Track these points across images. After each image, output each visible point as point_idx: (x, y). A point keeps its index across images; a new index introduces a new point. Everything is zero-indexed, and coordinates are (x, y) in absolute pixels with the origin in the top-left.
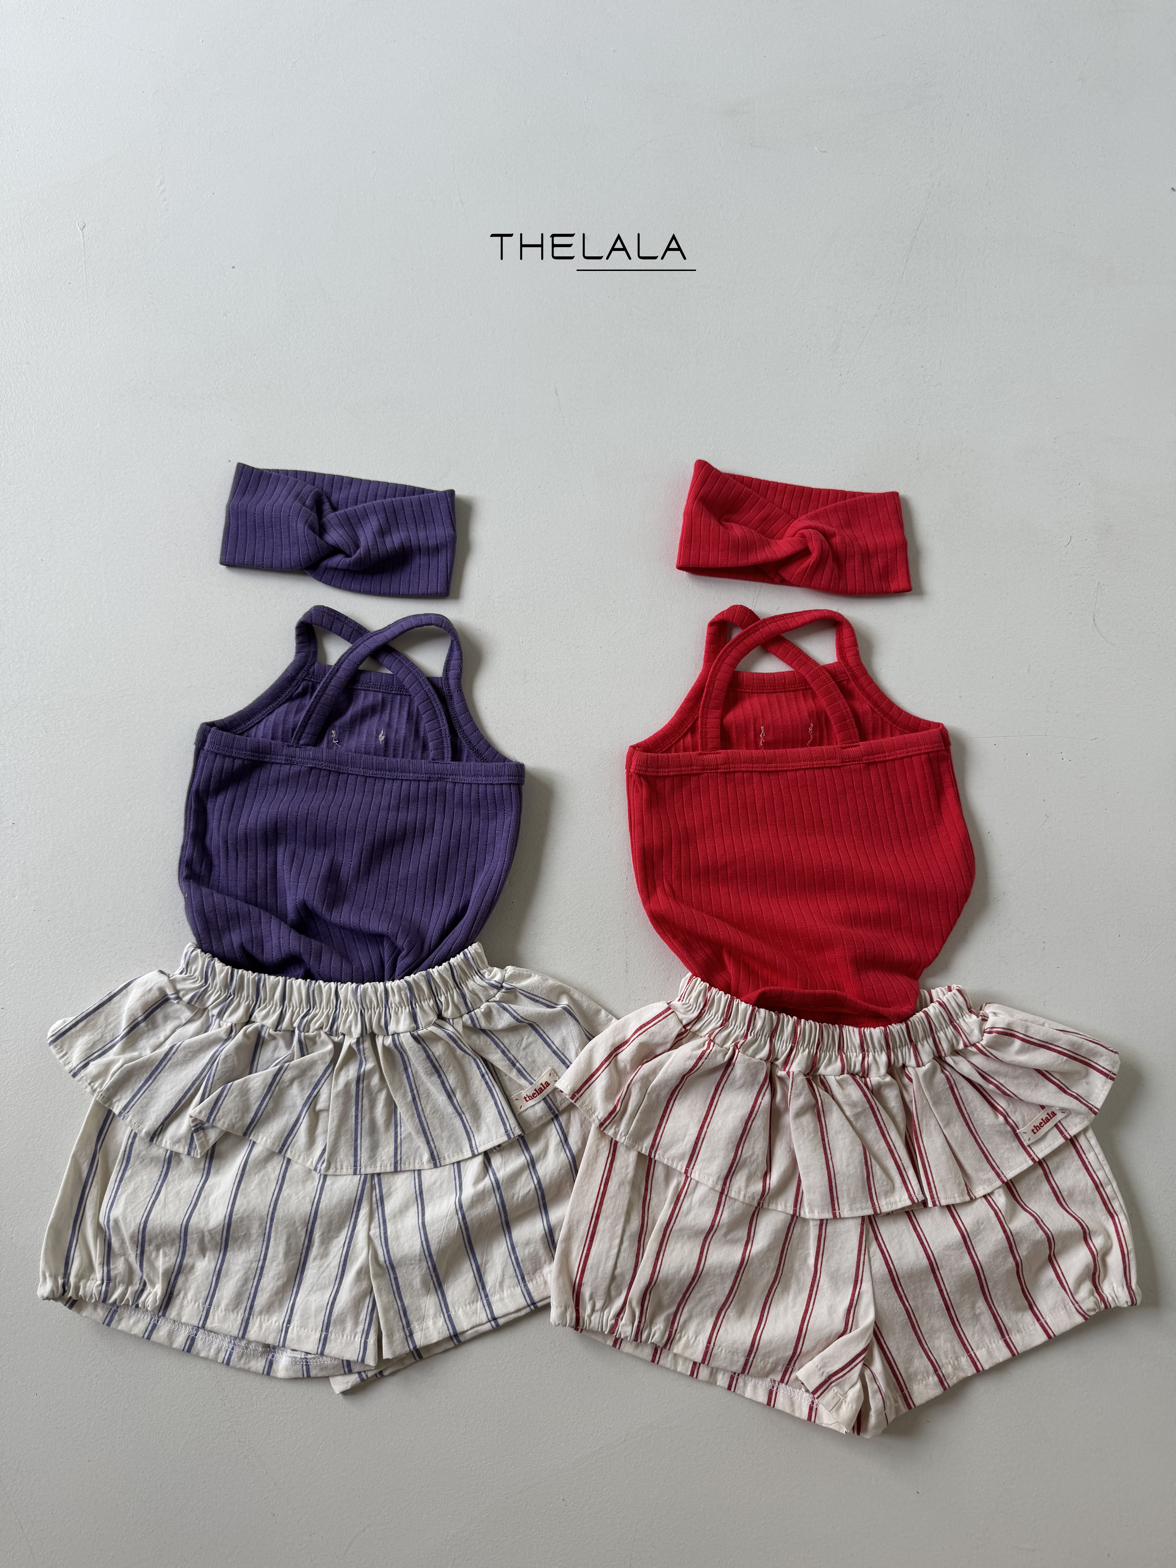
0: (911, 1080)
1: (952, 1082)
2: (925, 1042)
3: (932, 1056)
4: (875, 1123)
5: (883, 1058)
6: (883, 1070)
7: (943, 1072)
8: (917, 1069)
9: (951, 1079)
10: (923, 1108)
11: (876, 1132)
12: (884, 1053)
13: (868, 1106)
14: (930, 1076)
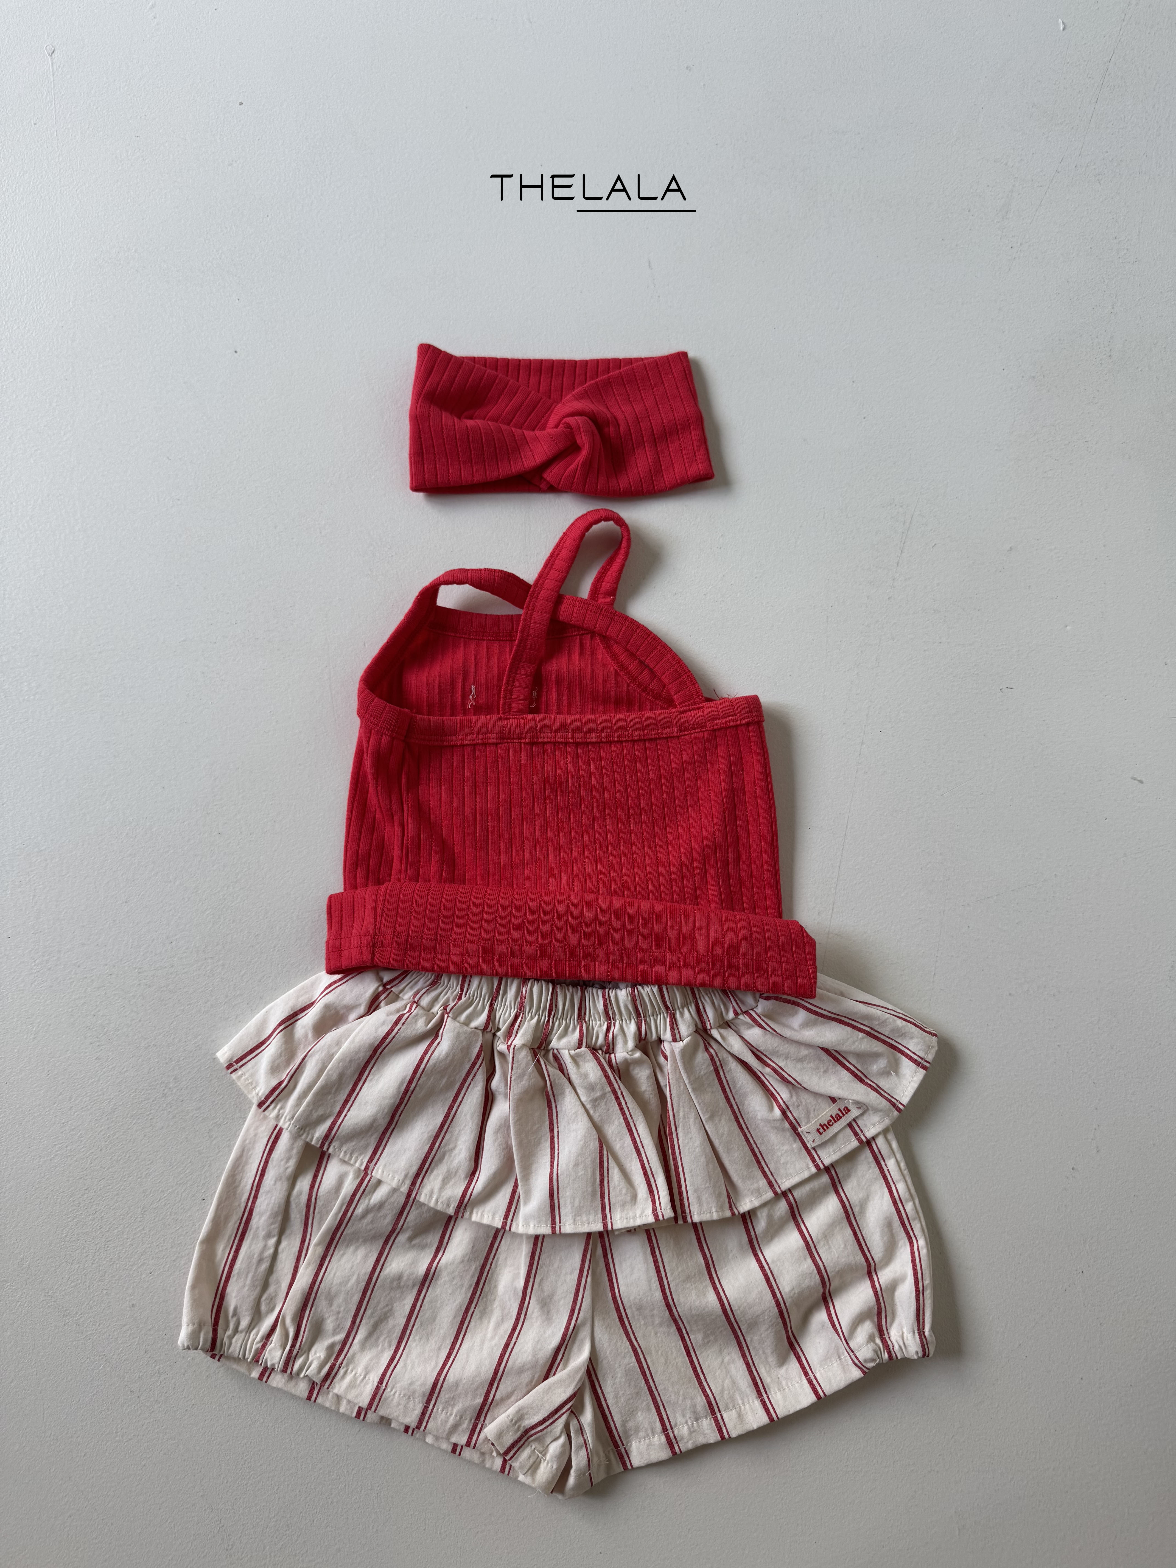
0: (666, 1057)
1: (718, 1063)
2: (686, 1010)
3: (692, 1029)
4: (619, 1112)
5: (631, 1028)
6: (631, 1044)
7: (707, 1050)
8: (672, 1043)
9: (716, 1059)
10: (679, 1096)
11: (620, 1125)
12: (633, 1021)
13: (608, 1089)
14: (688, 1055)
